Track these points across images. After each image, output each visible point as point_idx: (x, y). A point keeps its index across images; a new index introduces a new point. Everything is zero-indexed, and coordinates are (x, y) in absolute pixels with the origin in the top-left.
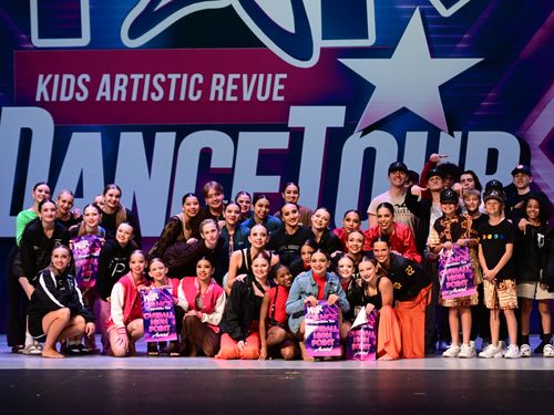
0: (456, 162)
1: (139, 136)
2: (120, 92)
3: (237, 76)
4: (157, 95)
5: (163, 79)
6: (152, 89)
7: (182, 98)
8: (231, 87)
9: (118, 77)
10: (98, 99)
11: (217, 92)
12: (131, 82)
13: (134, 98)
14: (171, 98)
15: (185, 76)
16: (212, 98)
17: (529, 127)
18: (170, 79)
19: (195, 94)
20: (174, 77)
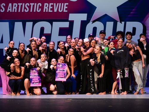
0: (122, 31)
1: (21, 23)
2: (15, 9)
3: (52, 4)
4: (27, 10)
5: (29, 5)
6: (25, 8)
7: (35, 11)
8: (50, 7)
9: (14, 4)
10: (8, 11)
11: (46, 9)
12: (18, 6)
13: (19, 11)
14: (31, 11)
15: (36, 4)
16: (44, 11)
17: (146, 20)
18: (31, 5)
19: (39, 10)
20: (32, 4)
